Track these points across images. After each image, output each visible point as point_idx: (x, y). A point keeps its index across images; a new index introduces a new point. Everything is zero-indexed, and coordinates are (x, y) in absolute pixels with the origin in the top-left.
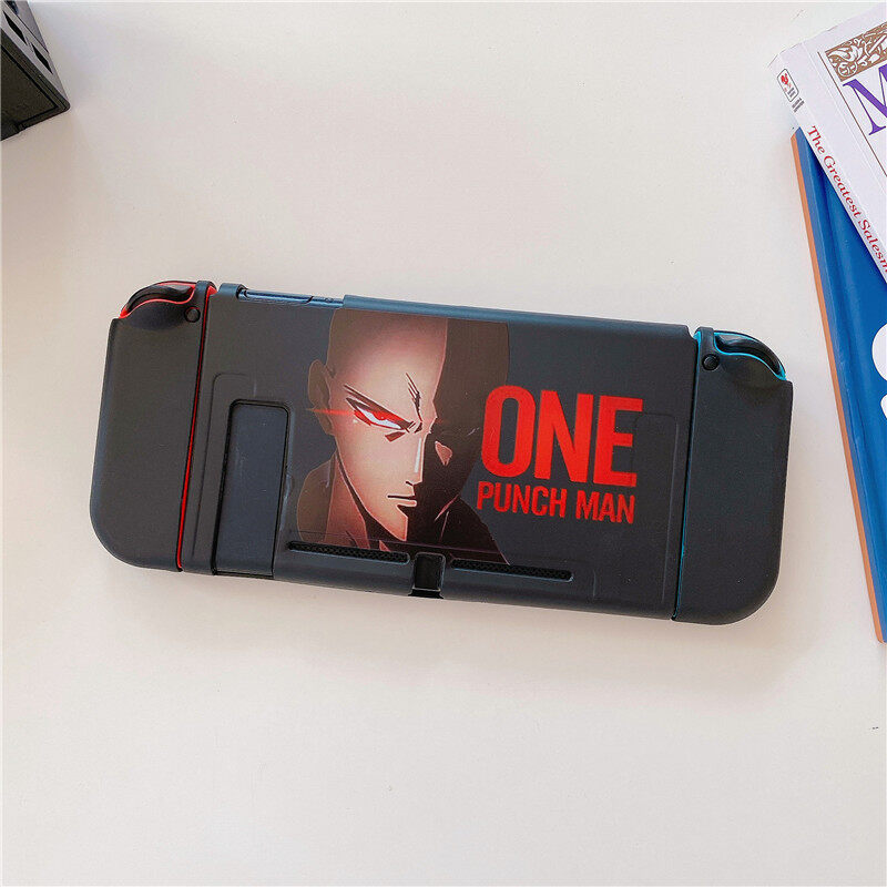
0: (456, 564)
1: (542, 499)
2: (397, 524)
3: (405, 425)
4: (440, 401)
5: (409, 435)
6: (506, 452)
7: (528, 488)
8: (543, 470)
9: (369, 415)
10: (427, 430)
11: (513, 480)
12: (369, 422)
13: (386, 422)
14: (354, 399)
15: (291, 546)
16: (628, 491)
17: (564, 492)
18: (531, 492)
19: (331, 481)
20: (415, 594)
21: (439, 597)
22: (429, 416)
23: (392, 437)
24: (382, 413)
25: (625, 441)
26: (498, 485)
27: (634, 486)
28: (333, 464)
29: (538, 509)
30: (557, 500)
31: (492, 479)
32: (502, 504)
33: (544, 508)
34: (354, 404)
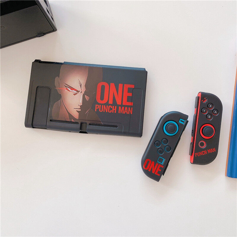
0: (90, 124)
1: (111, 109)
2: (76, 115)
3: (78, 91)
5: (79, 94)
6: (102, 98)
7: (107, 106)
8: (111, 102)
9: (69, 89)
10: (83, 92)
11: (104, 104)
12: (69, 91)
13: (73, 91)
14: (66, 85)
15: (51, 121)
16: (131, 107)
17: (116, 107)
18: (108, 107)
19: (60, 105)
20: (81, 132)
21: (87, 133)
22: (83, 89)
23: (75, 94)
24: (72, 89)
25: (130, 95)
26: (100, 106)
27: (132, 105)
28: (61, 101)
29: (110, 111)
30: (114, 109)
31: (99, 104)
32: (101, 110)
33: (111, 111)
34: (66, 86)
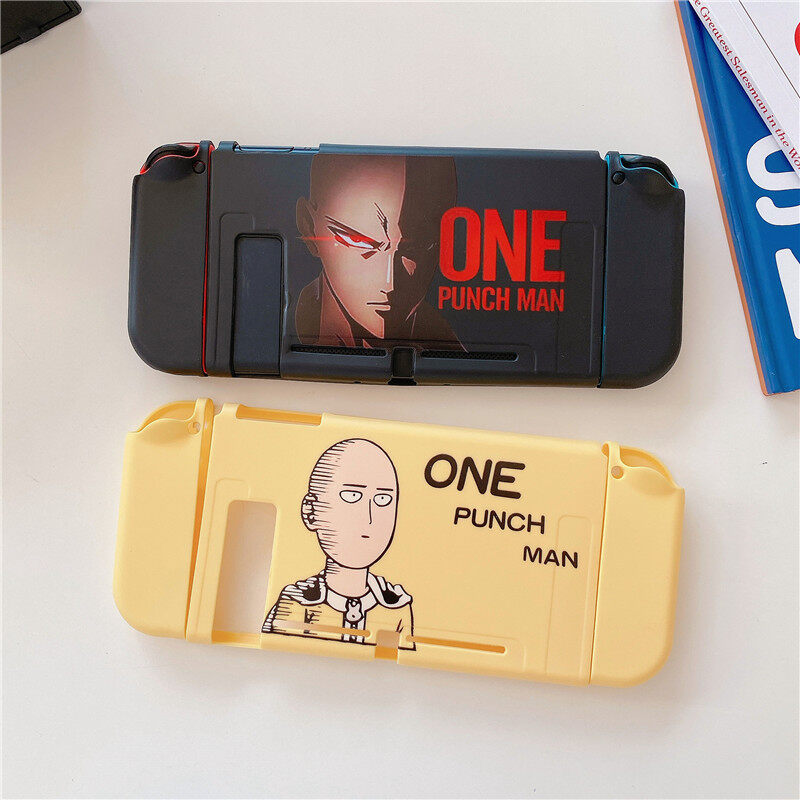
0: (424, 354)
1: (491, 298)
2: (375, 325)
3: (376, 245)
4: (403, 224)
5: (380, 253)
6: (459, 263)
7: (478, 289)
8: (489, 275)
9: (347, 239)
10: (395, 247)
11: (465, 284)
12: (347, 245)
13: (361, 244)
14: (334, 226)
15: (293, 348)
16: (558, 287)
17: (507, 290)
18: (481, 291)
19: (321, 294)
20: (393, 382)
21: (415, 384)
22: (395, 236)
23: (367, 256)
24: (357, 237)
25: (555, 246)
26: (454, 289)
27: (562, 281)
28: (322, 278)
29: (488, 305)
30: (502, 297)
31: (450, 284)
32: (458, 304)
33: (492, 304)
34: (334, 230)
